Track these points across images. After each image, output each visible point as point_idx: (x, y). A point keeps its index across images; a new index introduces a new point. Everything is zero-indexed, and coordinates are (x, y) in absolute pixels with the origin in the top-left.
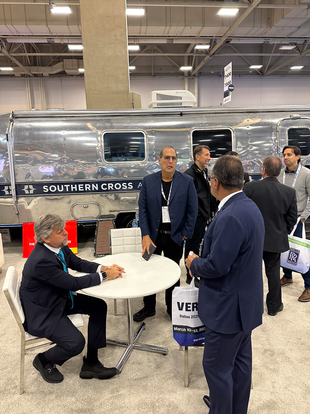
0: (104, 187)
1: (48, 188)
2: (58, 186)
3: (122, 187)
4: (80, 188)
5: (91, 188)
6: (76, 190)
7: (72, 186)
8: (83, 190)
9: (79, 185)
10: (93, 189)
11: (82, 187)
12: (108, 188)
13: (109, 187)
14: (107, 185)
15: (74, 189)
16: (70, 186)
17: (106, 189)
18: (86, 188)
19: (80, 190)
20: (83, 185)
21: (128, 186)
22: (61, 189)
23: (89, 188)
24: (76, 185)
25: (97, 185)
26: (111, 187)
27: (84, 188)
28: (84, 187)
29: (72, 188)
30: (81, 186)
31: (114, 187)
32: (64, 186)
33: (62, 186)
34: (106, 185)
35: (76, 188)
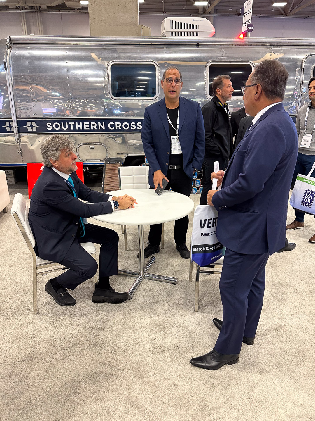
0: (111, 126)
1: (52, 125)
2: (62, 123)
3: (130, 126)
4: (85, 126)
5: (97, 127)
6: (81, 129)
7: (77, 123)
8: (89, 129)
9: (85, 123)
10: (100, 128)
11: (88, 126)
12: (115, 128)
13: (117, 127)
14: (115, 124)
15: (79, 128)
16: (75, 124)
17: (113, 128)
18: (92, 127)
19: (85, 128)
20: (88, 123)
21: (137, 126)
22: (65, 127)
23: (95, 127)
24: (81, 123)
25: (103, 123)
26: (119, 127)
27: (90, 127)
28: (90, 125)
29: (77, 126)
30: (86, 125)
31: (121, 127)
32: (68, 124)
33: (67, 123)
34: (113, 123)
35: (81, 126)
